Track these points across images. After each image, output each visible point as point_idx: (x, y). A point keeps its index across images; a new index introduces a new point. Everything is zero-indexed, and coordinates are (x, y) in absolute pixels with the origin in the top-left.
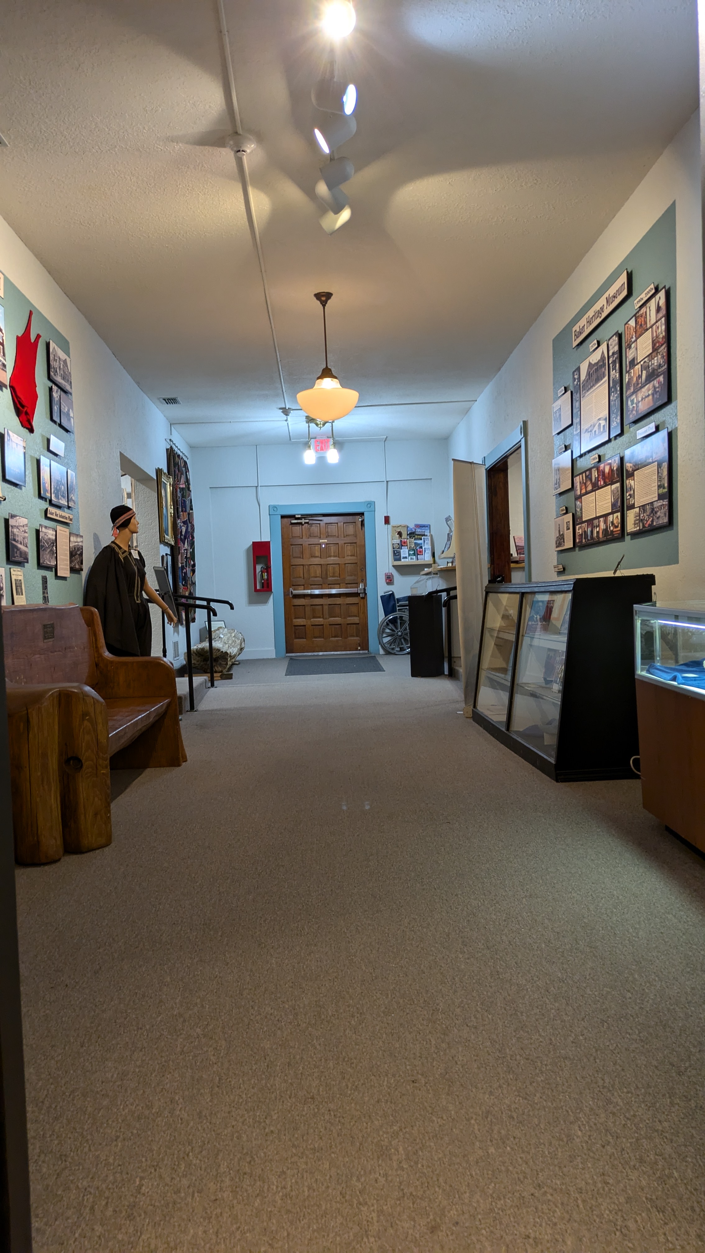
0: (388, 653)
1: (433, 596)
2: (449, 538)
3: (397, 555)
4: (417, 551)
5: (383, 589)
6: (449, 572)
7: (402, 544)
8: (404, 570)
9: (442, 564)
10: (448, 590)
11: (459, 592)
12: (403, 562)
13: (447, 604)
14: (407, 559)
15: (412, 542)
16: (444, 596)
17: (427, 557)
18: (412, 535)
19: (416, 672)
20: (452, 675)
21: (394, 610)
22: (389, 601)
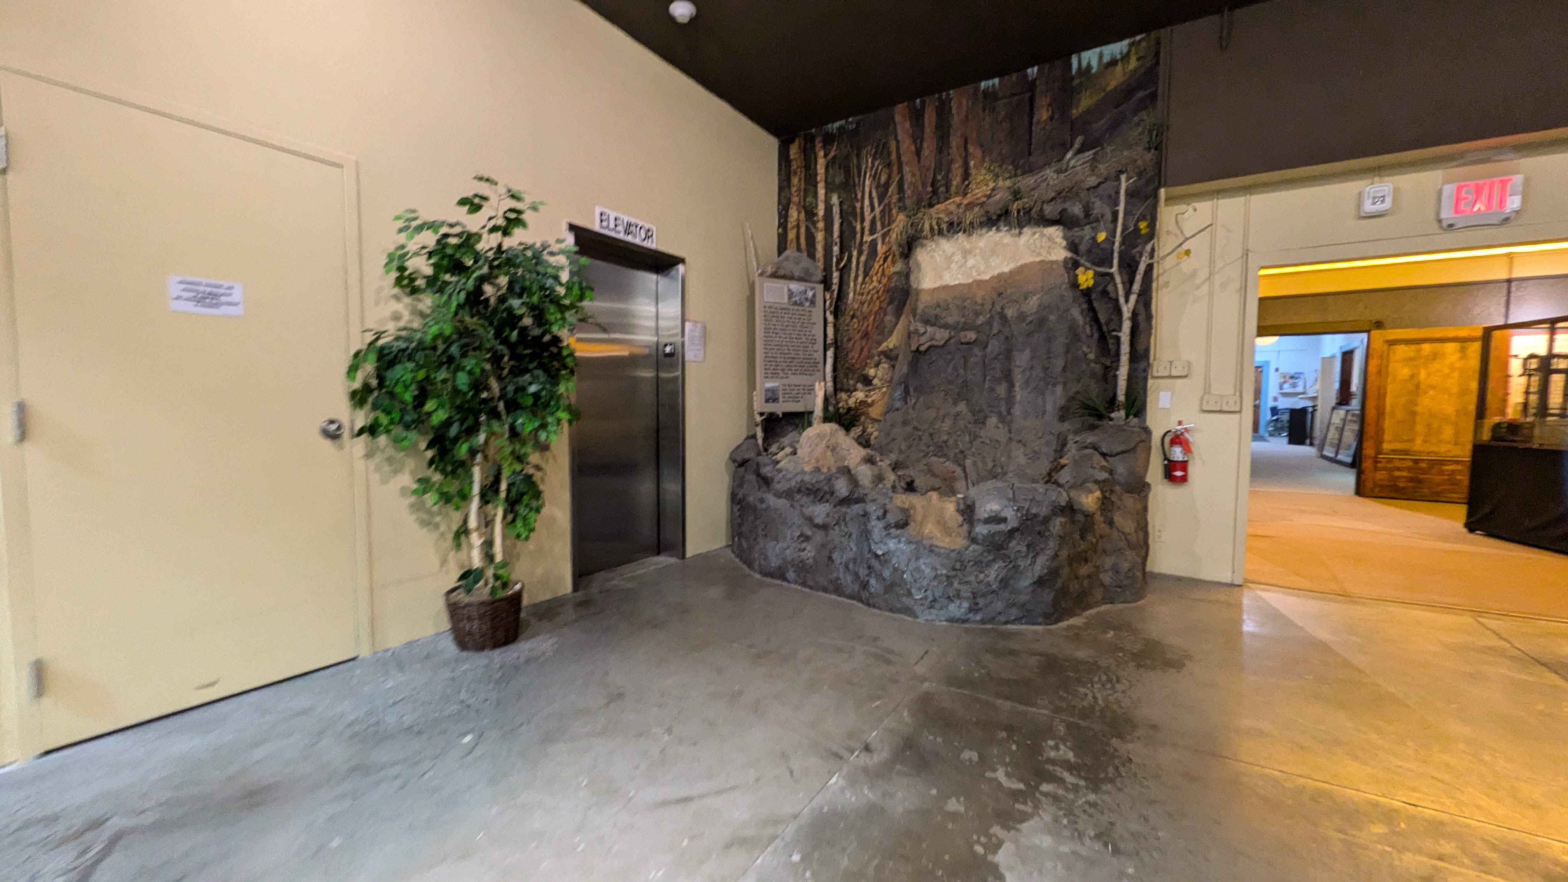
0: (1271, 435)
1: (1304, 410)
2: (1316, 380)
3: (1281, 388)
4: (1294, 386)
5: (1271, 404)
6: (1314, 398)
7: (1285, 382)
8: (1285, 395)
9: (1311, 394)
10: (1313, 407)
11: (1319, 408)
12: (1284, 391)
13: (1313, 413)
14: (1287, 388)
15: (1292, 381)
16: (1310, 409)
17: (1300, 389)
18: (1292, 377)
19: (1291, 442)
20: (1311, 444)
21: (1277, 414)
22: (1274, 411)
